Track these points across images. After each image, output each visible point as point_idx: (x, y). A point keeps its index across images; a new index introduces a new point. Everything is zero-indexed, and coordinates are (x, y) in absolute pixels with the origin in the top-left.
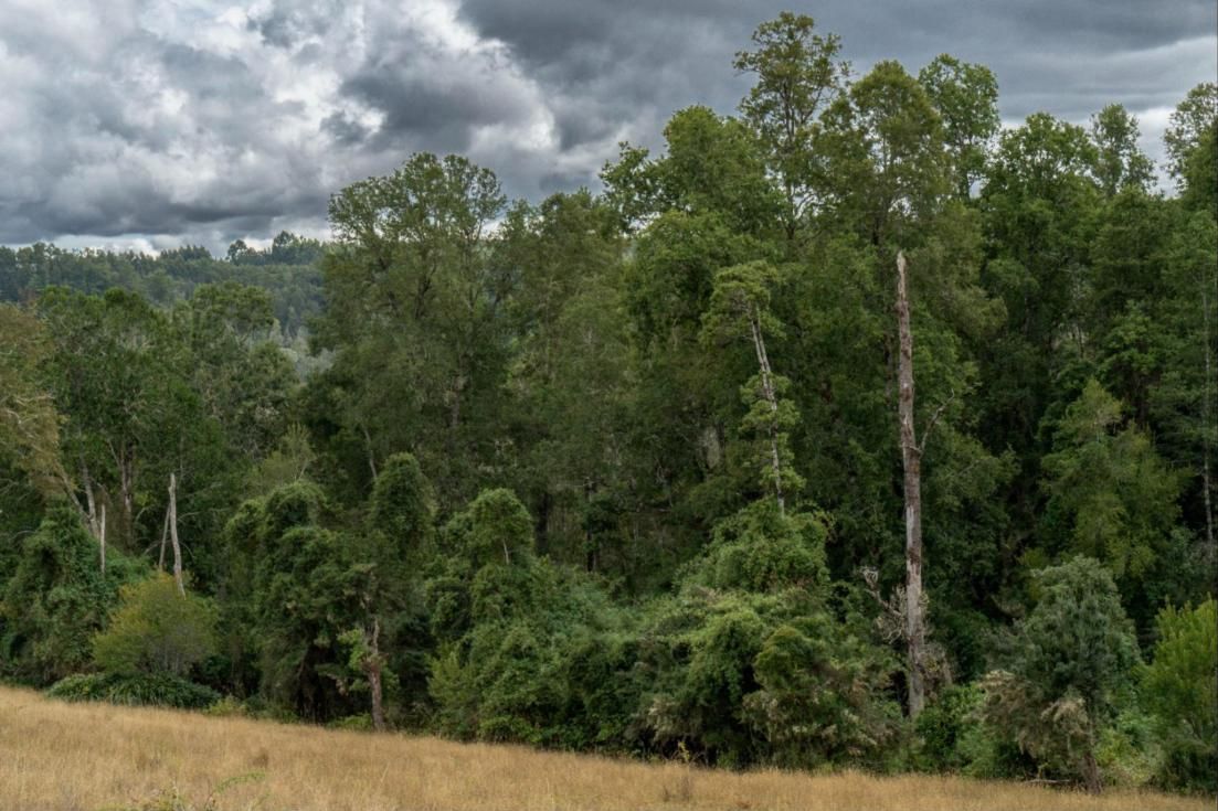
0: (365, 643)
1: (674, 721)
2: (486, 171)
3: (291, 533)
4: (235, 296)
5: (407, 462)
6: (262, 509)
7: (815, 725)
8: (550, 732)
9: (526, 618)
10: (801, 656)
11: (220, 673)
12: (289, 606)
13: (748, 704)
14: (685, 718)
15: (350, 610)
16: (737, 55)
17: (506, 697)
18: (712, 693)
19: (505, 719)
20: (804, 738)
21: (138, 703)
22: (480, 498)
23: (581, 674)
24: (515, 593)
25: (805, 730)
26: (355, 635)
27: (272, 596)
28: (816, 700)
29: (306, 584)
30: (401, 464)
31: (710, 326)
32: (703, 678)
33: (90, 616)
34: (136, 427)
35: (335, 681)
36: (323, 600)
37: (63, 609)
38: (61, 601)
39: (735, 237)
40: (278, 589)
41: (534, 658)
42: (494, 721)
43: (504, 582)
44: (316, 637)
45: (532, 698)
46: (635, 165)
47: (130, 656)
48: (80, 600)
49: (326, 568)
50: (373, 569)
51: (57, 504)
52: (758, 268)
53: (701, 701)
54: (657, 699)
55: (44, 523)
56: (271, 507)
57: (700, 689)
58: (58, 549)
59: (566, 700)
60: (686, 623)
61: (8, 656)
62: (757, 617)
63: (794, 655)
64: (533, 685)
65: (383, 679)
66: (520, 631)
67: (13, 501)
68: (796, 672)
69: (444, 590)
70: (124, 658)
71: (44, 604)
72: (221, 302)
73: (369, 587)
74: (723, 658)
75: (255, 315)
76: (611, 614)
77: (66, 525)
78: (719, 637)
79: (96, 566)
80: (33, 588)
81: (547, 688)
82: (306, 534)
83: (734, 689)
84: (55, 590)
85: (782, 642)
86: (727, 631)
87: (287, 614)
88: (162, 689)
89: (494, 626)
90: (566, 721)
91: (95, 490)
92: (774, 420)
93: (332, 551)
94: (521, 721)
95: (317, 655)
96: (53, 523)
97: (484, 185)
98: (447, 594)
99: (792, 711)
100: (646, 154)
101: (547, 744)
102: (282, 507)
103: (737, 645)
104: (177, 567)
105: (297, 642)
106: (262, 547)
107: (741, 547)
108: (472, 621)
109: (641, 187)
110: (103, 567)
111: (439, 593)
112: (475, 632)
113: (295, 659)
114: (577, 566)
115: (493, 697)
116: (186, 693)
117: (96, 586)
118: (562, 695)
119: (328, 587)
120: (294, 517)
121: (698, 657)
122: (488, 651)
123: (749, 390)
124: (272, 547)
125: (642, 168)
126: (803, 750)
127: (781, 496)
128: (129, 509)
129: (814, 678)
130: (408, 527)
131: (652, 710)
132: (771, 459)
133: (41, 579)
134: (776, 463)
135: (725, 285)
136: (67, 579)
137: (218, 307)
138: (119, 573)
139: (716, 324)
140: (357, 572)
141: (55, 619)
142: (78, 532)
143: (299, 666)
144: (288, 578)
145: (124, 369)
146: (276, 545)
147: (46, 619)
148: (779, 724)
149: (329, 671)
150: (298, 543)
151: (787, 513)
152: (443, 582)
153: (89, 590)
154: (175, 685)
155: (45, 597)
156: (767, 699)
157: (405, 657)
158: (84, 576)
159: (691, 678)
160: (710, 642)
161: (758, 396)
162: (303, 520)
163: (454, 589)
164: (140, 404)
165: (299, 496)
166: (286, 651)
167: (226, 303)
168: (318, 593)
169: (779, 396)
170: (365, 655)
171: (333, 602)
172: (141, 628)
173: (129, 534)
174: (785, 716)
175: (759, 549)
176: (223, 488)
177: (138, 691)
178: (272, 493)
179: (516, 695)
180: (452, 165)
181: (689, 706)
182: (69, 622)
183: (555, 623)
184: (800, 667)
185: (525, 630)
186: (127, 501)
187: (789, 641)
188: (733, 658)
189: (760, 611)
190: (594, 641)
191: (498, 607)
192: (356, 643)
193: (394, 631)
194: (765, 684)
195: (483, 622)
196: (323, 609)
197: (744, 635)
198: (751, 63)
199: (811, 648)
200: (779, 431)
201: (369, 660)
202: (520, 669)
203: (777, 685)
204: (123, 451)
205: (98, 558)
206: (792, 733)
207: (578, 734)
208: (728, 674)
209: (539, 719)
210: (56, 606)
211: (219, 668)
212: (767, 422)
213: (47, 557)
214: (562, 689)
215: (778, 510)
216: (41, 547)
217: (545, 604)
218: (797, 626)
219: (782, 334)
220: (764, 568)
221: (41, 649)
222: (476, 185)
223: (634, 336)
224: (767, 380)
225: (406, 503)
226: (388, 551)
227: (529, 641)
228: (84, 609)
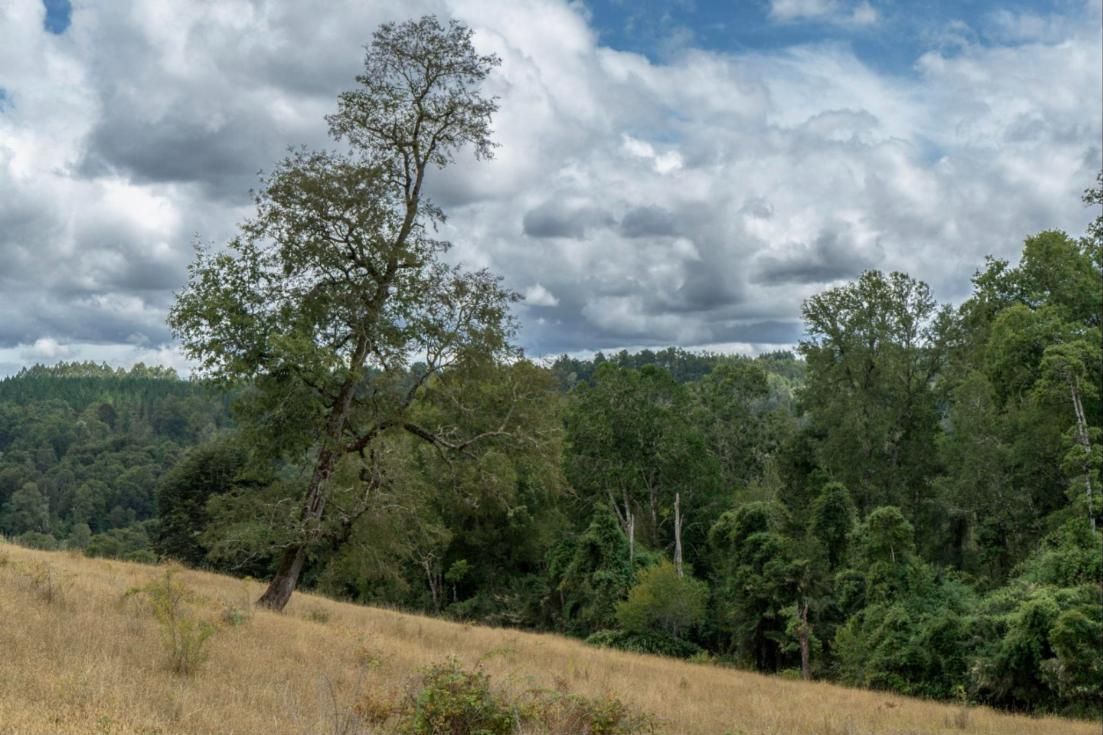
0: (798, 617)
1: (992, 679)
2: (922, 283)
3: (752, 537)
4: (742, 373)
5: (838, 489)
6: (734, 519)
7: (1095, 687)
8: (916, 686)
9: (904, 602)
10: (1084, 633)
11: (711, 636)
12: (748, 588)
13: (1044, 668)
14: (1001, 677)
15: (790, 593)
16: (1086, 191)
17: (886, 658)
18: (1020, 659)
19: (883, 674)
20: (1086, 696)
21: (644, 652)
22: (874, 513)
23: (938, 643)
24: (896, 583)
25: (1086, 689)
26: (792, 611)
27: (737, 581)
28: (1095, 668)
29: (761, 573)
30: (834, 490)
31: (1040, 389)
32: (1013, 647)
33: (621, 592)
34: (660, 462)
35: (778, 644)
36: (771, 584)
37: (603, 585)
38: (601, 580)
39: (1067, 325)
40: (741, 576)
41: (908, 631)
42: (875, 675)
43: (890, 574)
44: (765, 611)
45: (904, 659)
46: (998, 272)
47: (640, 618)
48: (615, 581)
49: (774, 562)
50: (807, 564)
51: (602, 512)
52: (1077, 346)
53: (1012, 665)
54: (978, 661)
55: (592, 525)
56: (739, 518)
57: (1011, 656)
58: (600, 543)
59: (929, 663)
60: (1008, 607)
61: (568, 617)
62: (1055, 604)
63: (1078, 632)
64: (905, 651)
65: (810, 643)
66: (898, 611)
67: (578, 511)
68: (1080, 645)
69: (849, 579)
70: (637, 620)
71: (590, 581)
72: (731, 376)
73: (804, 577)
74: (1029, 633)
75: (756, 387)
76: (970, 602)
77: (607, 527)
78: (1026, 617)
79: (627, 557)
80: (584, 570)
81: (916, 653)
82: (763, 538)
83: (1037, 655)
84: (598, 572)
85: (1069, 622)
86: (1032, 613)
87: (746, 593)
88: (661, 643)
89: (880, 606)
90: (929, 678)
91: (632, 505)
92: (1087, 459)
93: (781, 551)
94: (896, 676)
95: (766, 624)
96: (597, 525)
97: (920, 293)
98: (852, 582)
99: (1077, 675)
100: (1005, 264)
101: (915, 694)
102: (747, 518)
103: (1040, 624)
104: (679, 559)
105: (753, 614)
106: (733, 546)
107: (1060, 554)
108: (866, 603)
109: (1003, 289)
110: (631, 558)
111: (846, 581)
112: (866, 609)
113: (749, 626)
114: (950, 567)
115: (877, 657)
116: (678, 647)
117: (626, 571)
118: (927, 659)
119: (775, 576)
120: (756, 525)
121: (1011, 632)
122: (875, 624)
123: (1067, 437)
124: (739, 546)
125: (1003, 274)
126: (1087, 706)
127: (1093, 517)
128: (655, 519)
129: (1094, 651)
130: (837, 536)
131: (975, 669)
132: (1086, 490)
133: (589, 564)
134: (1089, 491)
135: (1049, 358)
136: (607, 566)
137: (729, 380)
138: (642, 563)
139: (1045, 387)
140: (796, 566)
141: (597, 592)
142: (615, 532)
143: (753, 631)
144: (748, 568)
145: (652, 421)
146: (742, 545)
147: (591, 592)
148: (1067, 685)
149: (776, 636)
150: (757, 544)
151: (1097, 530)
152: (849, 574)
153: (621, 573)
154: (671, 641)
155: (591, 577)
156: (1056, 665)
157: (828, 628)
158: (618, 564)
159: (1005, 647)
160: (1020, 621)
161: (1075, 441)
162: (763, 527)
163: (858, 579)
164: (662, 445)
165: (760, 510)
166: (745, 620)
167: (736, 378)
168: (769, 580)
169: (1092, 442)
170: (797, 625)
171: (778, 586)
172: (647, 599)
173: (654, 537)
174: (1071, 679)
175: (1073, 556)
176: (718, 507)
177: (645, 643)
178: (740, 509)
179: (893, 657)
180: (896, 278)
181: (1004, 668)
182: (607, 594)
183: (926, 606)
184: (1083, 642)
185: (902, 610)
186: (654, 513)
187: (1074, 622)
188: (1037, 633)
189: (1059, 599)
190: (948, 619)
191: (883, 592)
192: (791, 616)
193: (822, 610)
194: (1058, 654)
195: (874, 603)
196: (771, 591)
197: (1043, 616)
198: (1097, 197)
199: (1092, 628)
200: (1091, 468)
201: (799, 629)
202: (897, 638)
203: (1065, 654)
204: (652, 479)
205: (629, 550)
206: (1077, 691)
207: (938, 688)
208: (1033, 645)
209: (911, 675)
210: (598, 582)
211: (710, 632)
212: (1080, 460)
213: (593, 549)
214: (926, 655)
215: (1090, 528)
216: (589, 542)
217: (920, 592)
218: (1085, 611)
219: (1096, 395)
220: (1075, 570)
221: (588, 612)
222: (914, 294)
223: (993, 397)
224: (1082, 428)
225: (836, 518)
226: (822, 552)
227: (906, 617)
228: (616, 586)
